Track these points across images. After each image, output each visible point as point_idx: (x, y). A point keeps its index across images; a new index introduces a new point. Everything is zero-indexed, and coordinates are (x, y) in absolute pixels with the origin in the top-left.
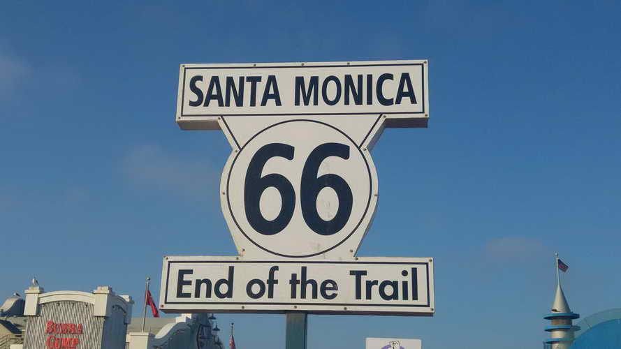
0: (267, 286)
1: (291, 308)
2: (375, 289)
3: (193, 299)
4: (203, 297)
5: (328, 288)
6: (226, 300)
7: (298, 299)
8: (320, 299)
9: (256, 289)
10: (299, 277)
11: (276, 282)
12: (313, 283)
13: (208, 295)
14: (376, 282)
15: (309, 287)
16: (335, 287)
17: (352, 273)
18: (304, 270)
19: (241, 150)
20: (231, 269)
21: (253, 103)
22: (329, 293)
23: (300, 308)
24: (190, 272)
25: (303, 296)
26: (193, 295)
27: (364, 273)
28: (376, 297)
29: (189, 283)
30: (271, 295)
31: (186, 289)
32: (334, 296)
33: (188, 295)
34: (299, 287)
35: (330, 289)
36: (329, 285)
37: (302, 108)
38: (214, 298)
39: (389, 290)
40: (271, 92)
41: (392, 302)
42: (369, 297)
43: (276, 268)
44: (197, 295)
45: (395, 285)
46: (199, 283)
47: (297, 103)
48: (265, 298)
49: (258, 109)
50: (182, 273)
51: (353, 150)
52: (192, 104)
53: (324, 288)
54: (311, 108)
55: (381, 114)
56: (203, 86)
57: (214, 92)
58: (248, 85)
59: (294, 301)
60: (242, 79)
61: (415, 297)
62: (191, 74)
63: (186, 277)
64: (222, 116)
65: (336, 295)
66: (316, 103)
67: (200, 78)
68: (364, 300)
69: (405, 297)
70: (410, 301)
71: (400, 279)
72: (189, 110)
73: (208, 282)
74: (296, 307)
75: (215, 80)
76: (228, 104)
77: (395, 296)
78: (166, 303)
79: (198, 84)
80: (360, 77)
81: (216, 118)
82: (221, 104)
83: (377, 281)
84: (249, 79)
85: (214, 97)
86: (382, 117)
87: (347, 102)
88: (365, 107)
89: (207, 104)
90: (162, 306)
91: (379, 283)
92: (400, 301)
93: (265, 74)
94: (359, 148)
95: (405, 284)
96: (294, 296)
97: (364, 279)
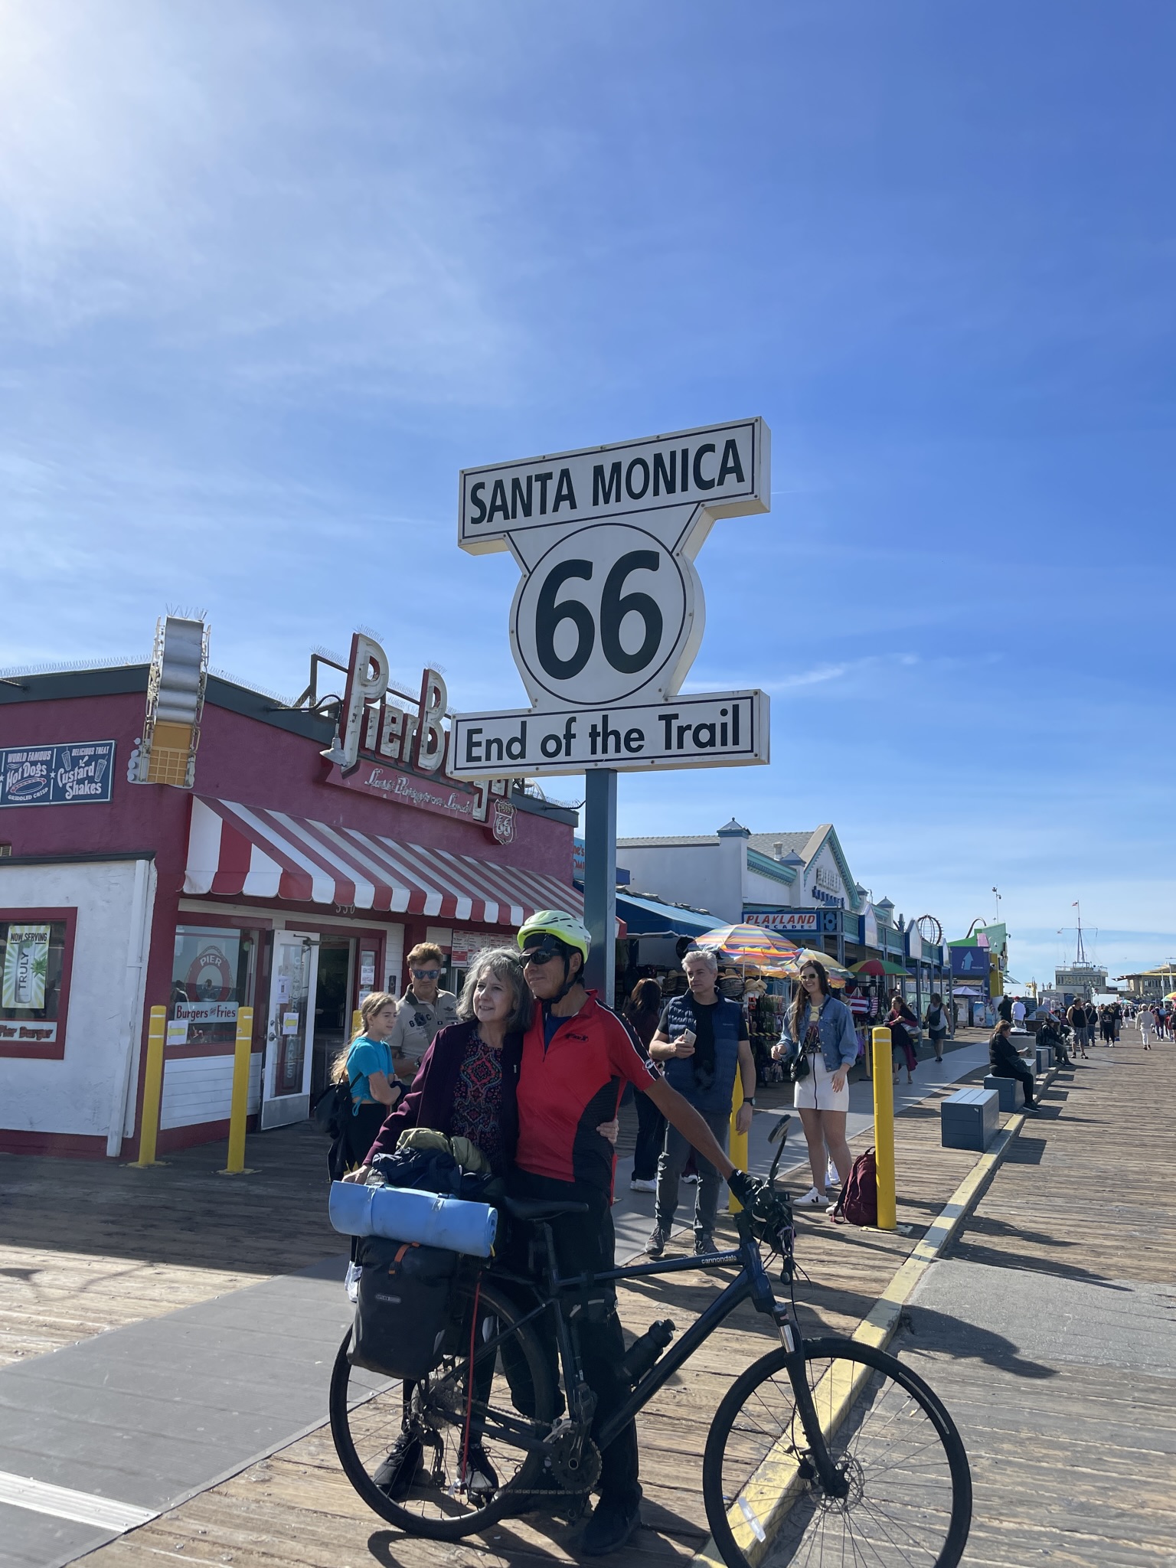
0: (564, 742)
1: (591, 766)
2: (688, 736)
3: (483, 763)
4: (494, 761)
5: (633, 739)
6: (519, 761)
7: (599, 755)
8: (624, 752)
9: (551, 746)
10: (600, 729)
11: (574, 736)
12: (616, 733)
13: (500, 757)
14: (689, 727)
15: (612, 739)
16: (641, 737)
17: (661, 718)
18: (605, 718)
19: (531, 573)
20: (524, 724)
21: (543, 511)
22: (634, 745)
23: (601, 765)
24: (479, 731)
25: (605, 750)
26: (484, 758)
27: (676, 716)
28: (689, 745)
29: (479, 744)
30: (568, 753)
31: (477, 752)
32: (640, 747)
33: (479, 759)
34: (599, 740)
35: (635, 740)
36: (635, 735)
37: (602, 508)
38: (506, 760)
39: (704, 736)
40: (565, 491)
41: (708, 749)
42: (680, 745)
43: (573, 719)
44: (488, 758)
45: (711, 728)
46: (489, 743)
47: (596, 503)
48: (562, 756)
49: (550, 517)
50: (471, 733)
51: (664, 557)
52: (475, 521)
53: (628, 739)
54: (613, 507)
55: (699, 502)
56: (485, 496)
57: (499, 502)
58: (537, 486)
59: (594, 757)
60: (529, 478)
61: (736, 742)
62: (472, 481)
63: (476, 738)
64: (508, 532)
65: (643, 746)
66: (618, 499)
67: (481, 486)
68: (674, 750)
69: (724, 743)
70: (730, 747)
71: (718, 720)
72: (472, 529)
73: (499, 741)
74: (596, 765)
75: (499, 484)
76: (514, 516)
77: (712, 742)
78: (456, 769)
79: (480, 494)
80: (673, 454)
81: (503, 534)
82: (506, 517)
83: (691, 726)
84: (538, 478)
85: (498, 509)
86: (700, 506)
87: (656, 493)
88: (679, 496)
89: (490, 520)
90: (452, 773)
91: (693, 728)
92: (718, 748)
93: (556, 469)
94: (670, 554)
95: (724, 726)
96: (594, 752)
97: (675, 724)
